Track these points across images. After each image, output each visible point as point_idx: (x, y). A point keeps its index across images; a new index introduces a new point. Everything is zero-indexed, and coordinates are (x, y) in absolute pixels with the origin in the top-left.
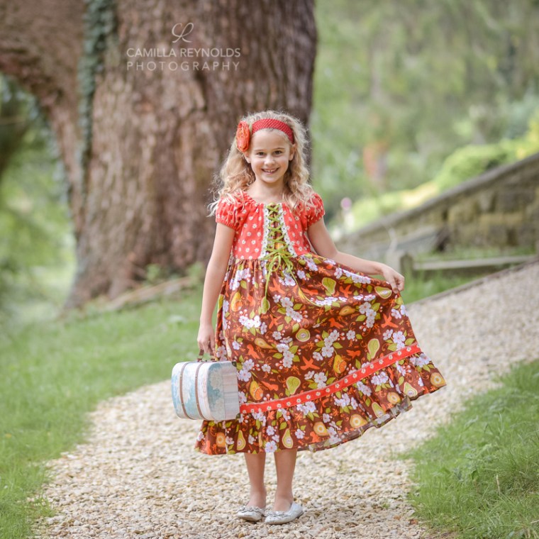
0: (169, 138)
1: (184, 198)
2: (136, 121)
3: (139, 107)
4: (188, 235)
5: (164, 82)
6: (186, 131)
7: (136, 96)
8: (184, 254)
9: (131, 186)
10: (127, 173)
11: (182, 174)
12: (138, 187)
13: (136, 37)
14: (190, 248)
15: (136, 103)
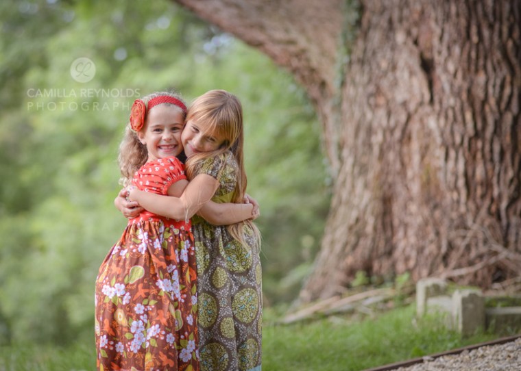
0: (398, 134)
1: (411, 199)
2: (369, 115)
3: (372, 101)
4: (413, 240)
5: (398, 73)
6: (415, 127)
7: (371, 88)
8: (407, 259)
9: (360, 184)
10: (357, 170)
11: (410, 173)
12: (366, 186)
13: (376, 26)
14: (413, 254)
15: (370, 95)
